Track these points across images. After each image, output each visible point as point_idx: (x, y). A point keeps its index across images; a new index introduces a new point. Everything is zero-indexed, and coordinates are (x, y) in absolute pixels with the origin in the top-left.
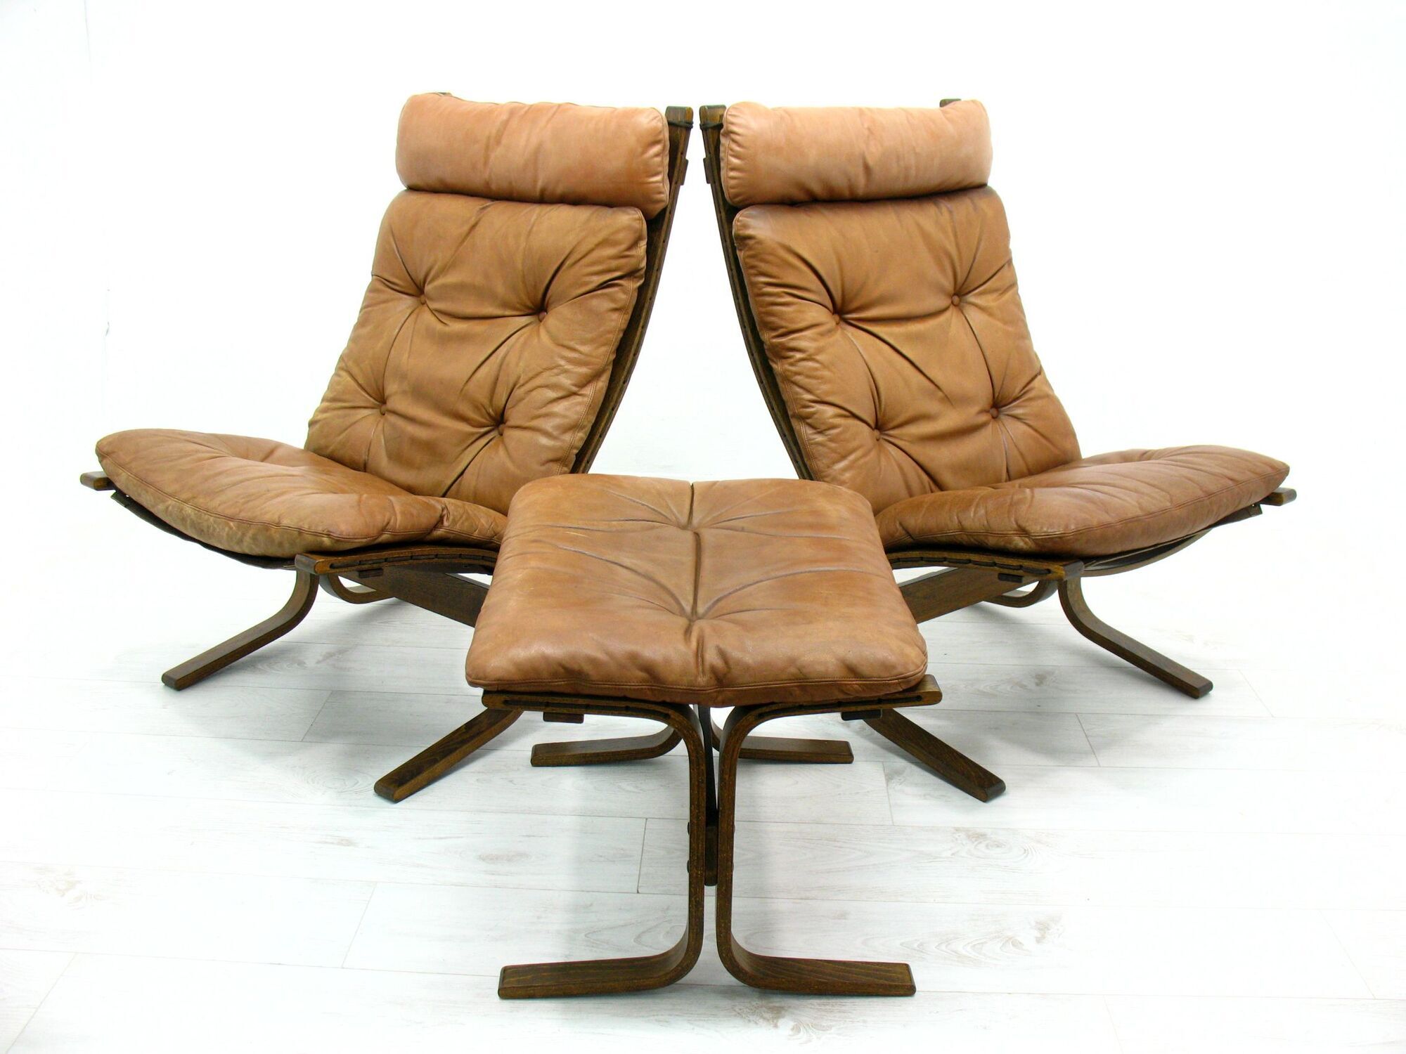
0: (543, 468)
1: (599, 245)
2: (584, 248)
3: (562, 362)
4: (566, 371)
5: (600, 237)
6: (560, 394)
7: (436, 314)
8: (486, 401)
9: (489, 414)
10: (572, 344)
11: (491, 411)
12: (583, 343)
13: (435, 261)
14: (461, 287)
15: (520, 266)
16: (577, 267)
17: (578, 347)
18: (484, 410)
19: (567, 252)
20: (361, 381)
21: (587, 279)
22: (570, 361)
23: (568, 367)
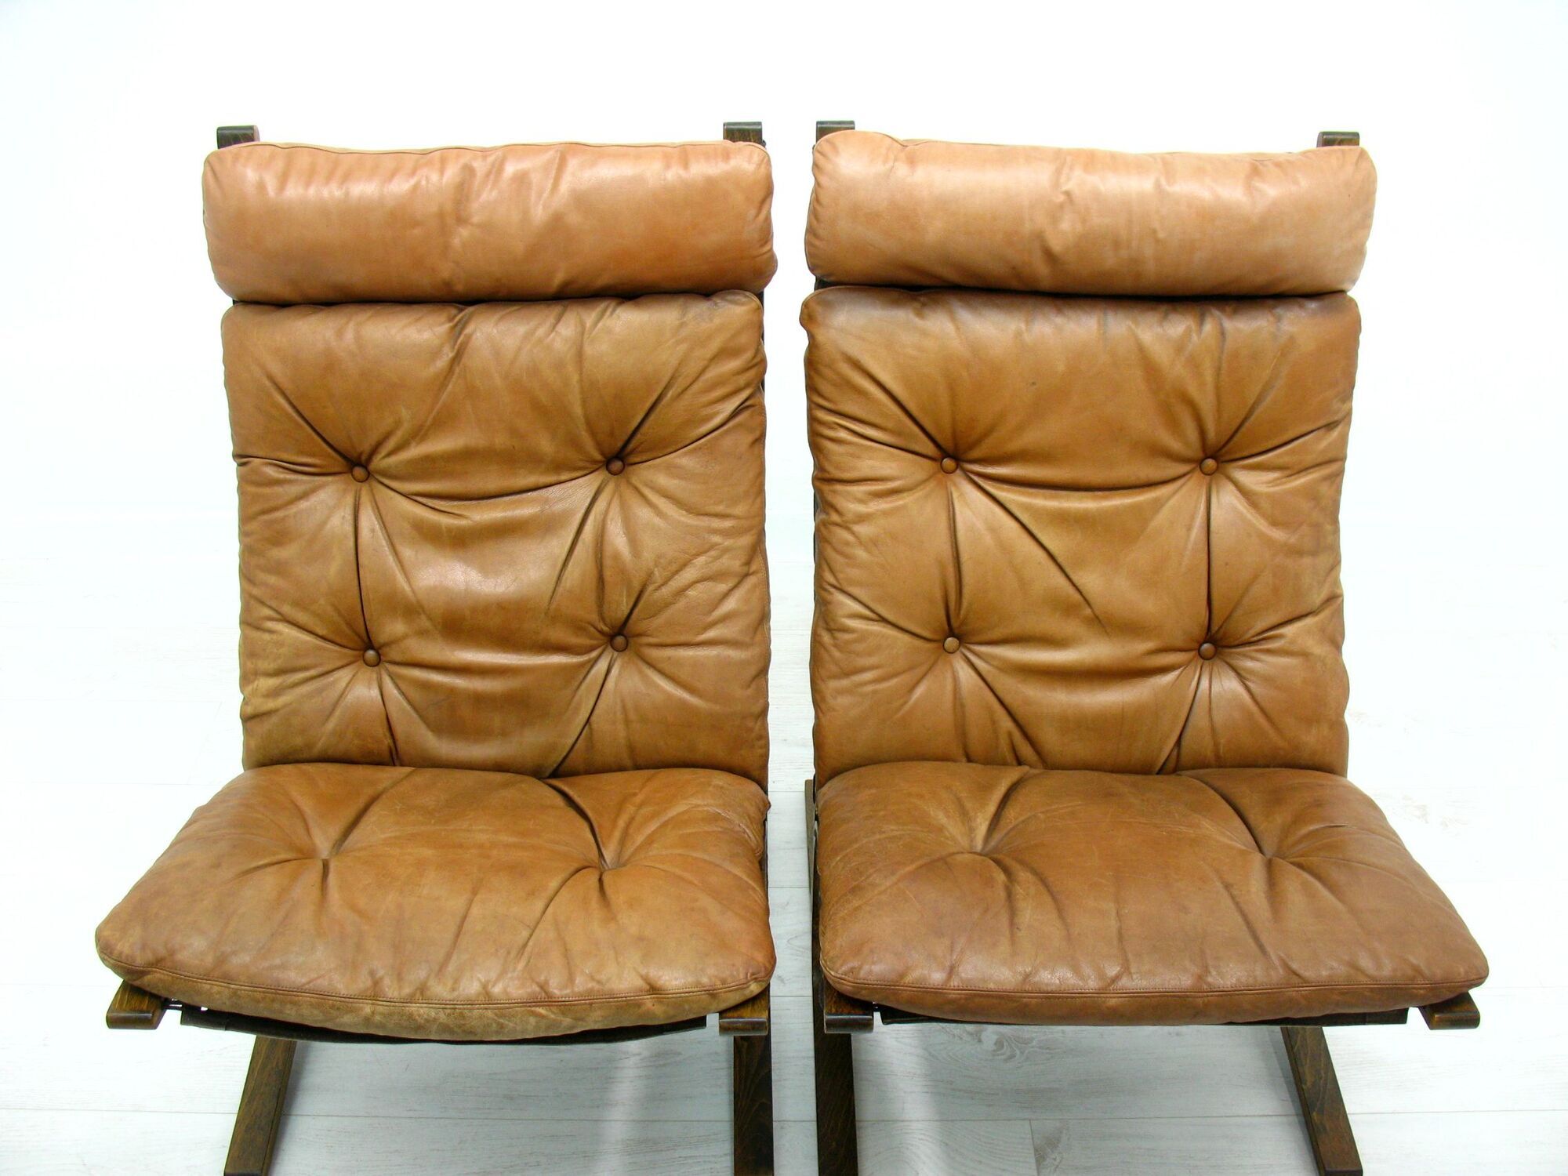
0: (750, 691)
1: (716, 358)
2: (692, 369)
3: (716, 539)
4: (726, 550)
5: (715, 345)
6: (731, 584)
7: (419, 499)
8: (594, 617)
9: (601, 632)
10: (720, 509)
11: (605, 629)
12: (734, 501)
13: (398, 424)
14: (467, 456)
15: (578, 410)
16: (687, 396)
17: (729, 511)
18: (592, 629)
19: (665, 380)
20: (321, 632)
21: (709, 411)
22: (726, 533)
23: (728, 543)
